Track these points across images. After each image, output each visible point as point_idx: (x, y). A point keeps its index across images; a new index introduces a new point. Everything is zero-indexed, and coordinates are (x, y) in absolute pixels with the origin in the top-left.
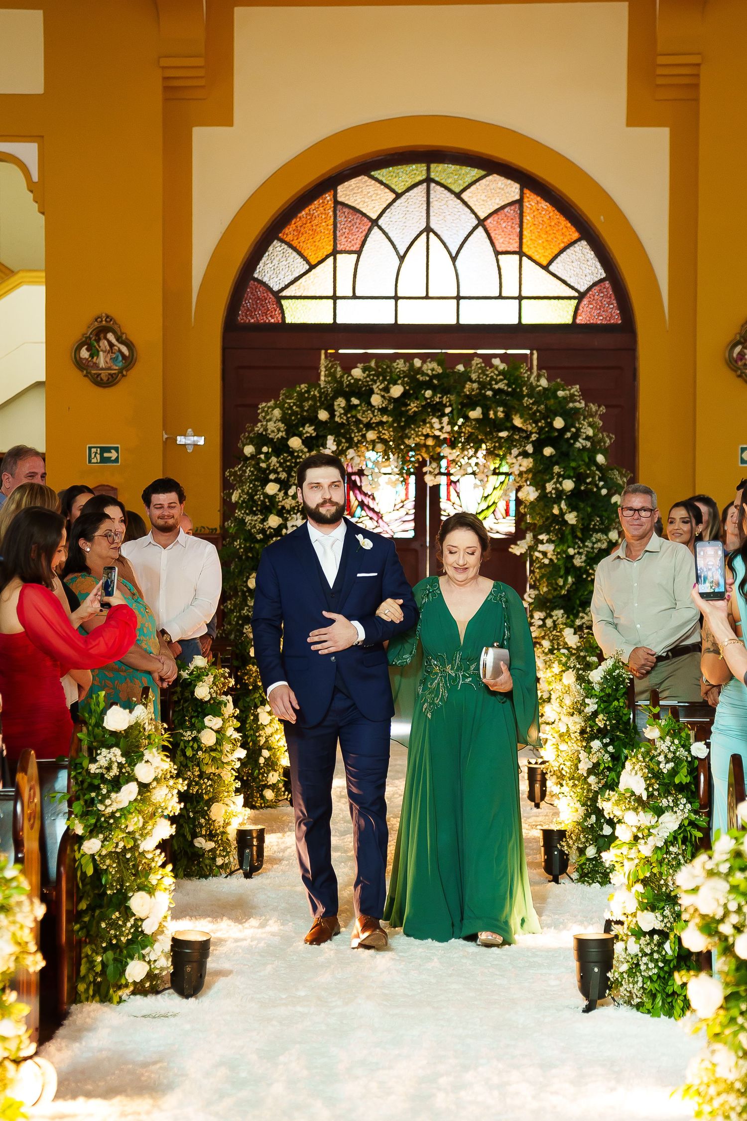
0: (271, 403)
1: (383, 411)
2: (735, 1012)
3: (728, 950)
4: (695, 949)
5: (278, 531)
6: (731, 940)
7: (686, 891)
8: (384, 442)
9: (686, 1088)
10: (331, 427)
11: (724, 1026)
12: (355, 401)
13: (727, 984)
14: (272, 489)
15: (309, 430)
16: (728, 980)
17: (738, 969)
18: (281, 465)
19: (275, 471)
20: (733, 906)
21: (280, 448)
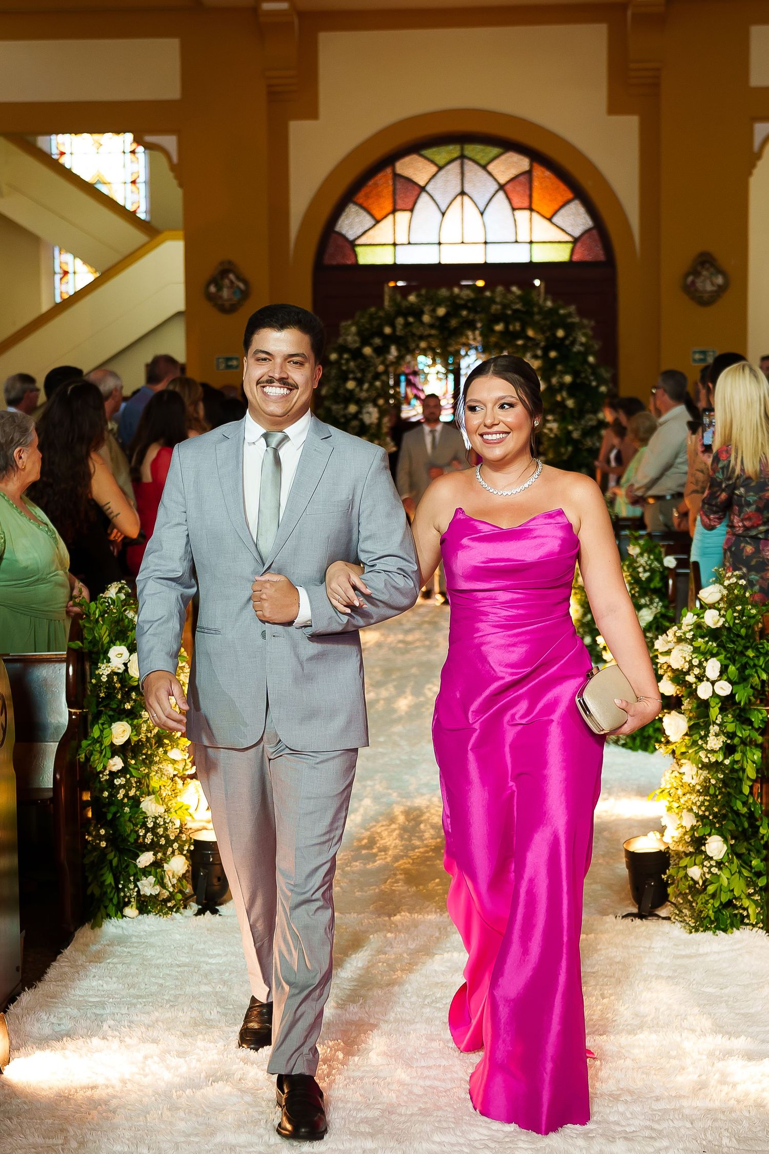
0: (349, 322)
1: (432, 326)
2: (696, 737)
3: (693, 693)
4: (667, 694)
5: (356, 416)
6: (694, 686)
7: (661, 653)
8: (433, 350)
9: (660, 790)
10: (393, 339)
11: (688, 747)
12: (411, 320)
13: (690, 719)
14: (351, 385)
15: (377, 341)
16: (691, 715)
17: (698, 707)
18: (358, 367)
19: (353, 372)
20: (695, 662)
21: (357, 354)
